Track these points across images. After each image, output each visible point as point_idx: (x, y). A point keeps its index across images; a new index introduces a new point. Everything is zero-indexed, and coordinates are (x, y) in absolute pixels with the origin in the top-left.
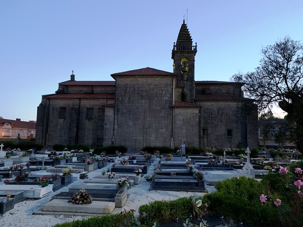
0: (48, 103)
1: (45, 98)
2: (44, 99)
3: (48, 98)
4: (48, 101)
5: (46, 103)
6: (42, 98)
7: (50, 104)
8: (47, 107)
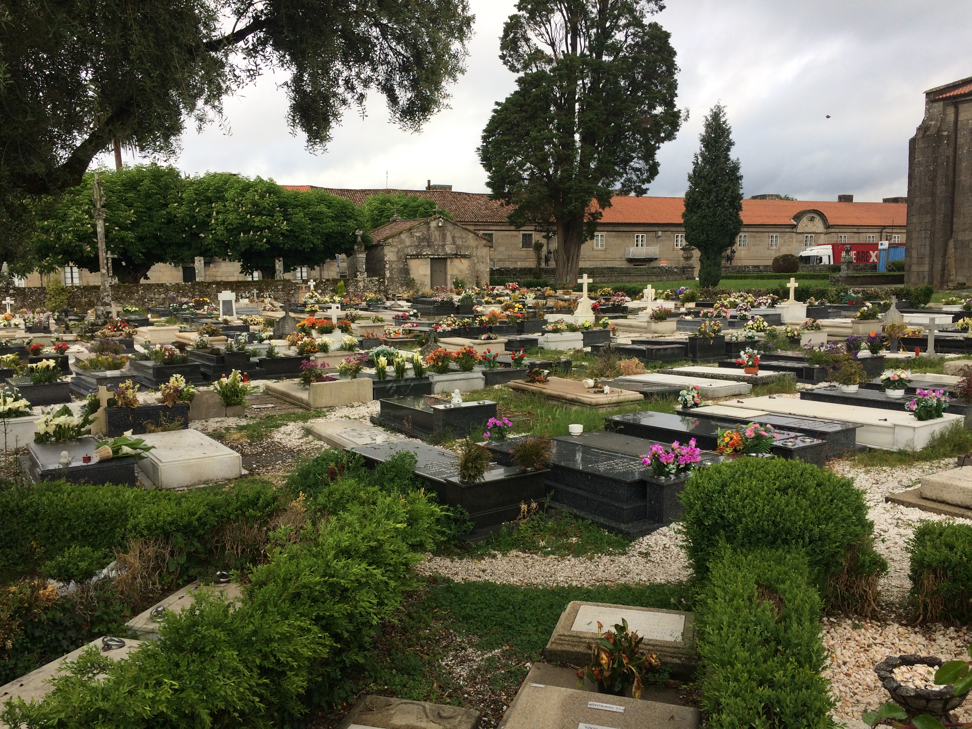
0: (951, 117)
1: (940, 100)
2: (936, 104)
3: (950, 98)
4: (951, 111)
5: (943, 120)
6: (927, 103)
7: (960, 119)
8: (945, 133)
